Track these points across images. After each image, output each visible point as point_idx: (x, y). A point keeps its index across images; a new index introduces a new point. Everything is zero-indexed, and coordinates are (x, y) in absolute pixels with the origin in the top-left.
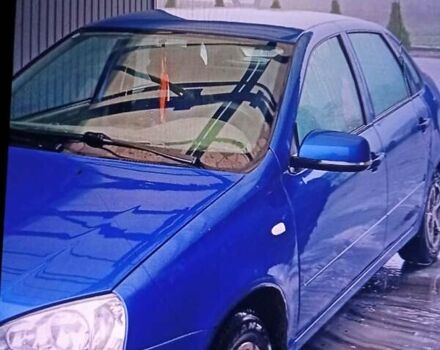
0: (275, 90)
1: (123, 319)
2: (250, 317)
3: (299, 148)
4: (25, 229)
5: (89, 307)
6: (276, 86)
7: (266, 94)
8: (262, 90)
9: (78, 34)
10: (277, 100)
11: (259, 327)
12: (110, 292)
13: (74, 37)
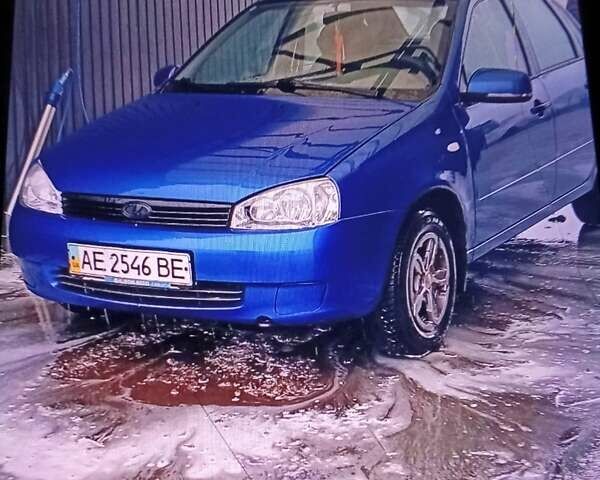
0: (439, 53)
1: (336, 197)
2: (428, 213)
3: (467, 85)
4: (243, 145)
5: (310, 186)
6: (440, 49)
7: (429, 55)
8: (426, 52)
9: (255, 7)
10: (440, 61)
11: (441, 224)
12: (324, 176)
13: (251, 10)
